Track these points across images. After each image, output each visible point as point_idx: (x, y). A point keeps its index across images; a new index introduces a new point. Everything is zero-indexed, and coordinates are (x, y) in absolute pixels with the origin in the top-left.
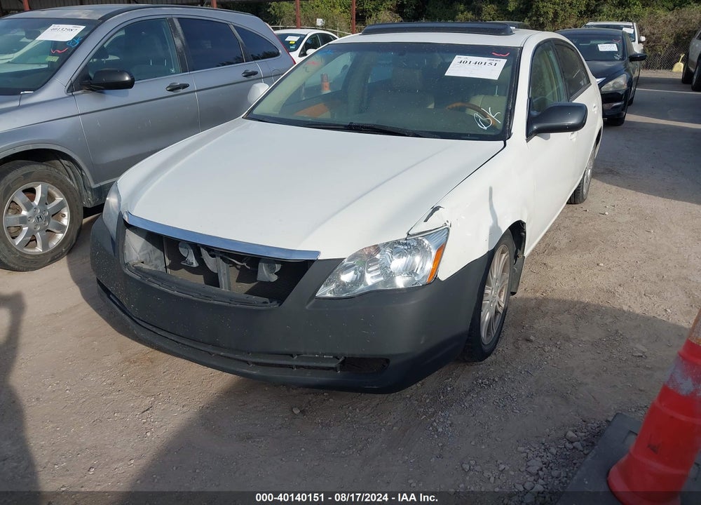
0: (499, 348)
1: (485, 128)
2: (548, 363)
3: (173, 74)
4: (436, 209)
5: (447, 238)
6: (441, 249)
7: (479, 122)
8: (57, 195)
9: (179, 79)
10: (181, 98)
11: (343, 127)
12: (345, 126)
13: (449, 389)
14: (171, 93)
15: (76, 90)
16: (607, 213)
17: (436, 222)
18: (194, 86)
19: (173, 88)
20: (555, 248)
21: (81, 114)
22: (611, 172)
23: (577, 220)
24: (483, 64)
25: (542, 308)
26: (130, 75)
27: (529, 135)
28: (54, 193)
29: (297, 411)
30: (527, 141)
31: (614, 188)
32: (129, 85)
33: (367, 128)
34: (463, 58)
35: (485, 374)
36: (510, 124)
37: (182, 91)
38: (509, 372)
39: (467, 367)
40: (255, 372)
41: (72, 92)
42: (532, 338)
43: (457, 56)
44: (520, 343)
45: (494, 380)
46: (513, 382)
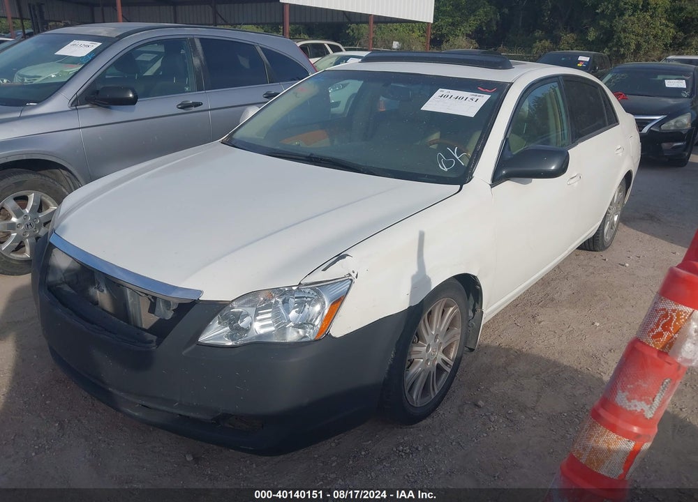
0: (440, 410)
1: (446, 169)
2: (488, 435)
3: (186, 92)
4: (341, 257)
5: (349, 289)
6: (338, 302)
7: (441, 162)
8: (52, 205)
9: (191, 98)
10: (193, 116)
11: (304, 158)
12: (306, 157)
13: (363, 453)
14: (182, 111)
15: (81, 105)
16: (627, 265)
17: (337, 271)
18: (208, 104)
19: (185, 106)
20: (552, 300)
21: (82, 128)
22: (651, 218)
23: (591, 270)
24: (464, 99)
25: (509, 369)
26: (134, 93)
27: (496, 179)
28: (49, 202)
29: (189, 458)
30: (492, 186)
31: (648, 237)
32: (133, 102)
33: (327, 161)
34: (446, 91)
35: (411, 439)
36: (474, 166)
37: (194, 109)
38: (438, 441)
39: (396, 429)
40: (136, 414)
41: (76, 106)
42: (481, 403)
43: (440, 89)
44: (466, 407)
45: (417, 449)
46: (438, 453)
